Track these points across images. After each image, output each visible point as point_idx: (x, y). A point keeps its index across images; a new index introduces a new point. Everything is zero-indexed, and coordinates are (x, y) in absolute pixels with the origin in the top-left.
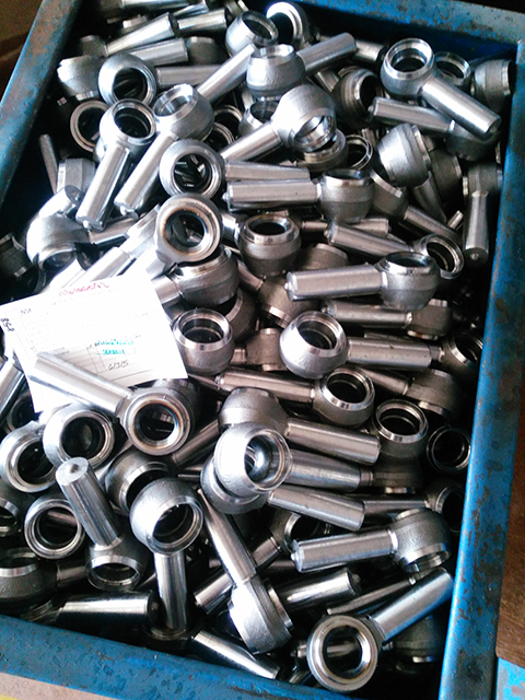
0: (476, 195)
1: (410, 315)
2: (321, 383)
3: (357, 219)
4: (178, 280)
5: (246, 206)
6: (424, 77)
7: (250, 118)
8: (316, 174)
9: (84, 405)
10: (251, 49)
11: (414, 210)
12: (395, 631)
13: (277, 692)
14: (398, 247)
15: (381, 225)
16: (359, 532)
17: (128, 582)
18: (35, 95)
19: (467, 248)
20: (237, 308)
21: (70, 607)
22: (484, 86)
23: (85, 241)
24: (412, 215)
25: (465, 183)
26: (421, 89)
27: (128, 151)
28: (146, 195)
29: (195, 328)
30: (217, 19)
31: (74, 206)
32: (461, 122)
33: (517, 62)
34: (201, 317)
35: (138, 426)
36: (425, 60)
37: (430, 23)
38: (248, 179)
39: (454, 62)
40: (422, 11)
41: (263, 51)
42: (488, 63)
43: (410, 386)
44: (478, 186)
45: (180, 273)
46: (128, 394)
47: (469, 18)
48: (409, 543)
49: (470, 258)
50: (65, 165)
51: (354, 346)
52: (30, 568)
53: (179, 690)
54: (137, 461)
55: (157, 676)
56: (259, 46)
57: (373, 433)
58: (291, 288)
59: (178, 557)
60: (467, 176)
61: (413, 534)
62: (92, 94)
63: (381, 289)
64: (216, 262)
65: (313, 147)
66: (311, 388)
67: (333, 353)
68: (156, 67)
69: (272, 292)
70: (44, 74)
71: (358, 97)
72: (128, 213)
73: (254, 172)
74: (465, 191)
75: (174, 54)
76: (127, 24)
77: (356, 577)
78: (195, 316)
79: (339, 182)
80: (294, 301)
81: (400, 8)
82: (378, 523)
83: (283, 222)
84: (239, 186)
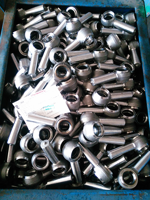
0: (132, 50)
1: (124, 84)
2: (105, 107)
3: (105, 61)
4: (61, 86)
5: (75, 63)
6: (113, 21)
7: (69, 39)
8: (91, 51)
9: (43, 125)
10: (65, 20)
11: (118, 56)
12: (140, 169)
13: (113, 193)
14: (117, 67)
15: (111, 62)
16: (124, 145)
17: (63, 172)
18: (8, 43)
19: (135, 64)
20: (78, 91)
21: (49, 183)
22: (129, 20)
23: (31, 81)
24: (117, 58)
25: (129, 47)
26: (113, 24)
27: (38, 54)
28: (47, 65)
29: (69, 98)
30: (53, 14)
31: (26, 71)
32: (125, 31)
33: (136, 13)
34: (70, 95)
35: (60, 128)
36: (113, 16)
37: (111, 6)
38: (74, 56)
39: (119, 16)
40: (108, 3)
41: (69, 20)
42: (128, 14)
43: (128, 103)
44: (133, 47)
45: (61, 84)
46: (55, 120)
47: (121, 3)
48: (138, 145)
49: (136, 66)
50: (21, 60)
51: (112, 95)
52: (35, 175)
53: (86, 199)
54: (61, 138)
55: (80, 196)
56: (67, 20)
57: (121, 117)
58: (93, 82)
59: (77, 163)
60: (129, 45)
61: (139, 142)
62: (23, 40)
63: (116, 78)
64: (71, 79)
65: (89, 44)
66: (103, 109)
67: (108, 98)
68: (40, 29)
69: (87, 85)
70: (9, 36)
71: (96, 28)
72: (43, 71)
73: (75, 53)
74: (129, 49)
75: (44, 25)
76: (28, 19)
77: (126, 157)
78: (69, 95)
79: (98, 52)
80: (94, 86)
81: (102, 3)
82: (129, 141)
83: (86, 65)
84: (72, 58)
